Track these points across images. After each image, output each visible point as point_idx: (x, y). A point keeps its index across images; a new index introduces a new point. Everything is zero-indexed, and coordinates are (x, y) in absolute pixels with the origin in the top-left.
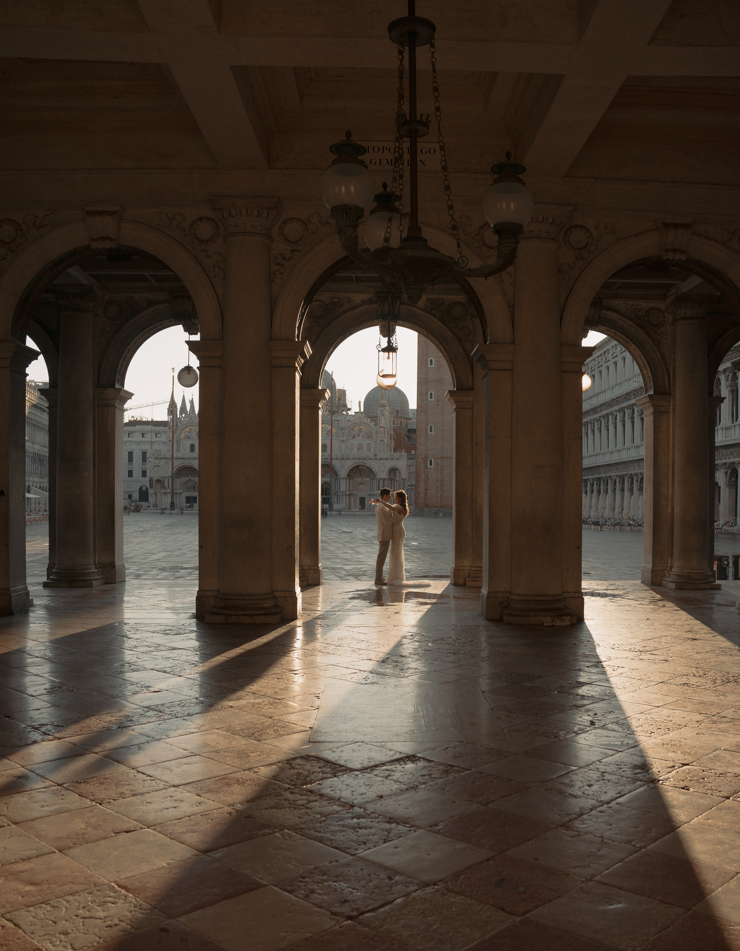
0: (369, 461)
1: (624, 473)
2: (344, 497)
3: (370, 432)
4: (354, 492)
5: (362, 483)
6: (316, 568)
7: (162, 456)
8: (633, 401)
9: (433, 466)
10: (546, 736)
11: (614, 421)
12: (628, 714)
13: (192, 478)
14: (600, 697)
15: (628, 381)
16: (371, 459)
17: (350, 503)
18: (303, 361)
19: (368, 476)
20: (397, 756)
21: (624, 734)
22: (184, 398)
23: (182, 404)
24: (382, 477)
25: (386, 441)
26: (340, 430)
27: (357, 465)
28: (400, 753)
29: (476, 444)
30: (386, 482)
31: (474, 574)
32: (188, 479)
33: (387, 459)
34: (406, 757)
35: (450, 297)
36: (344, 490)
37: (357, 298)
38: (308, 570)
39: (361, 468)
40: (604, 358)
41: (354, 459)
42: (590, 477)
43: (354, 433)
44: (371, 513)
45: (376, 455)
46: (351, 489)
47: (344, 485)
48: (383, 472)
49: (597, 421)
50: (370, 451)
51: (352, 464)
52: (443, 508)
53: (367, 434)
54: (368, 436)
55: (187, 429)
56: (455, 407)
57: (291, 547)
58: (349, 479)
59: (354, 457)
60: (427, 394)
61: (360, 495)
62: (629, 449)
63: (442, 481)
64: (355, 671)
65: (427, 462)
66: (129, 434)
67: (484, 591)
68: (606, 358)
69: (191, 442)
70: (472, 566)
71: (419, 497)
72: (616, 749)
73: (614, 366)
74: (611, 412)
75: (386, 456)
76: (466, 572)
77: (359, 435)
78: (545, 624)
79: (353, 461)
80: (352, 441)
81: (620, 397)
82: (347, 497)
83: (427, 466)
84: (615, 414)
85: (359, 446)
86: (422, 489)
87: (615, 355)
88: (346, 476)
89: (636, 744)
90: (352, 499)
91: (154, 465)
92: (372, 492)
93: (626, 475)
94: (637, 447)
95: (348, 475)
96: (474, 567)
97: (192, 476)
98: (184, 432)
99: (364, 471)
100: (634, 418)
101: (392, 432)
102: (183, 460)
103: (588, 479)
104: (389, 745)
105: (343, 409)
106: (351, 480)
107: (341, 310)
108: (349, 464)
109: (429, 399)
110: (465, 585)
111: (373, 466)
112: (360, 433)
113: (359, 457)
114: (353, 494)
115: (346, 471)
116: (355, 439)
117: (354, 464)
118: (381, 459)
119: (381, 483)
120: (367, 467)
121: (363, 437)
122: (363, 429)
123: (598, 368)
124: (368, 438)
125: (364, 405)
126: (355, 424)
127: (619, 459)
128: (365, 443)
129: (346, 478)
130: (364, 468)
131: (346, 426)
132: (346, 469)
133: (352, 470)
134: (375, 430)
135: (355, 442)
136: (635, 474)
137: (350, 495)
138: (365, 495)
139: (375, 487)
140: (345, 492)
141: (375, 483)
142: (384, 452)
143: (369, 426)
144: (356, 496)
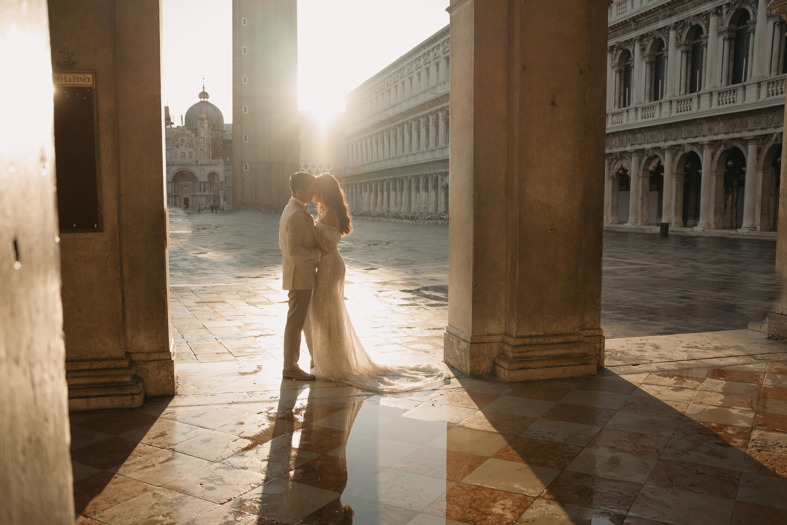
0: (191, 167)
1: (420, 173)
2: (171, 198)
3: (191, 142)
4: (179, 194)
5: (186, 186)
6: (162, 356)
8: (428, 111)
9: (248, 170)
11: (409, 129)
15: (423, 94)
16: (192, 165)
17: (176, 203)
19: (190, 180)
24: (202, 180)
25: (205, 150)
27: (180, 170)
30: (206, 185)
31: (519, 352)
33: (206, 165)
38: (145, 362)
39: (184, 173)
40: (399, 75)
41: (178, 165)
42: (386, 177)
43: (178, 143)
45: (197, 162)
46: (176, 191)
47: (171, 187)
48: (204, 176)
49: (393, 129)
50: (192, 158)
51: (176, 169)
52: (258, 205)
53: (189, 144)
54: (190, 145)
58: (175, 182)
59: (179, 164)
60: (242, 108)
61: (184, 196)
62: (424, 152)
63: (256, 183)
65: (243, 167)
68: (402, 74)
71: (237, 197)
73: (409, 81)
74: (406, 121)
75: (206, 163)
76: (495, 347)
77: (182, 145)
79: (178, 167)
80: (176, 150)
81: (415, 107)
82: (173, 198)
83: (243, 170)
84: (410, 122)
85: (182, 154)
86: (239, 191)
87: (410, 71)
88: (171, 180)
90: (178, 199)
92: (194, 194)
93: (422, 175)
94: (433, 151)
95: (173, 179)
99: (187, 175)
100: (429, 126)
101: (210, 142)
103: (385, 179)
105: (167, 122)
106: (176, 184)
108: (174, 170)
109: (244, 112)
111: (194, 171)
112: (183, 143)
113: (183, 164)
114: (178, 195)
115: (171, 176)
116: (178, 148)
117: (178, 170)
118: (202, 165)
119: (202, 185)
120: (190, 172)
121: (186, 146)
122: (185, 139)
123: (394, 83)
124: (190, 147)
125: (185, 119)
126: (178, 135)
127: (416, 162)
128: (187, 151)
129: (172, 182)
130: (187, 173)
131: (171, 137)
132: (171, 174)
133: (176, 175)
134: (196, 141)
135: (179, 151)
136: (431, 174)
137: (175, 196)
138: (188, 195)
139: (197, 189)
140: (171, 193)
141: (197, 185)
142: (204, 159)
143: (190, 136)
144: (181, 197)
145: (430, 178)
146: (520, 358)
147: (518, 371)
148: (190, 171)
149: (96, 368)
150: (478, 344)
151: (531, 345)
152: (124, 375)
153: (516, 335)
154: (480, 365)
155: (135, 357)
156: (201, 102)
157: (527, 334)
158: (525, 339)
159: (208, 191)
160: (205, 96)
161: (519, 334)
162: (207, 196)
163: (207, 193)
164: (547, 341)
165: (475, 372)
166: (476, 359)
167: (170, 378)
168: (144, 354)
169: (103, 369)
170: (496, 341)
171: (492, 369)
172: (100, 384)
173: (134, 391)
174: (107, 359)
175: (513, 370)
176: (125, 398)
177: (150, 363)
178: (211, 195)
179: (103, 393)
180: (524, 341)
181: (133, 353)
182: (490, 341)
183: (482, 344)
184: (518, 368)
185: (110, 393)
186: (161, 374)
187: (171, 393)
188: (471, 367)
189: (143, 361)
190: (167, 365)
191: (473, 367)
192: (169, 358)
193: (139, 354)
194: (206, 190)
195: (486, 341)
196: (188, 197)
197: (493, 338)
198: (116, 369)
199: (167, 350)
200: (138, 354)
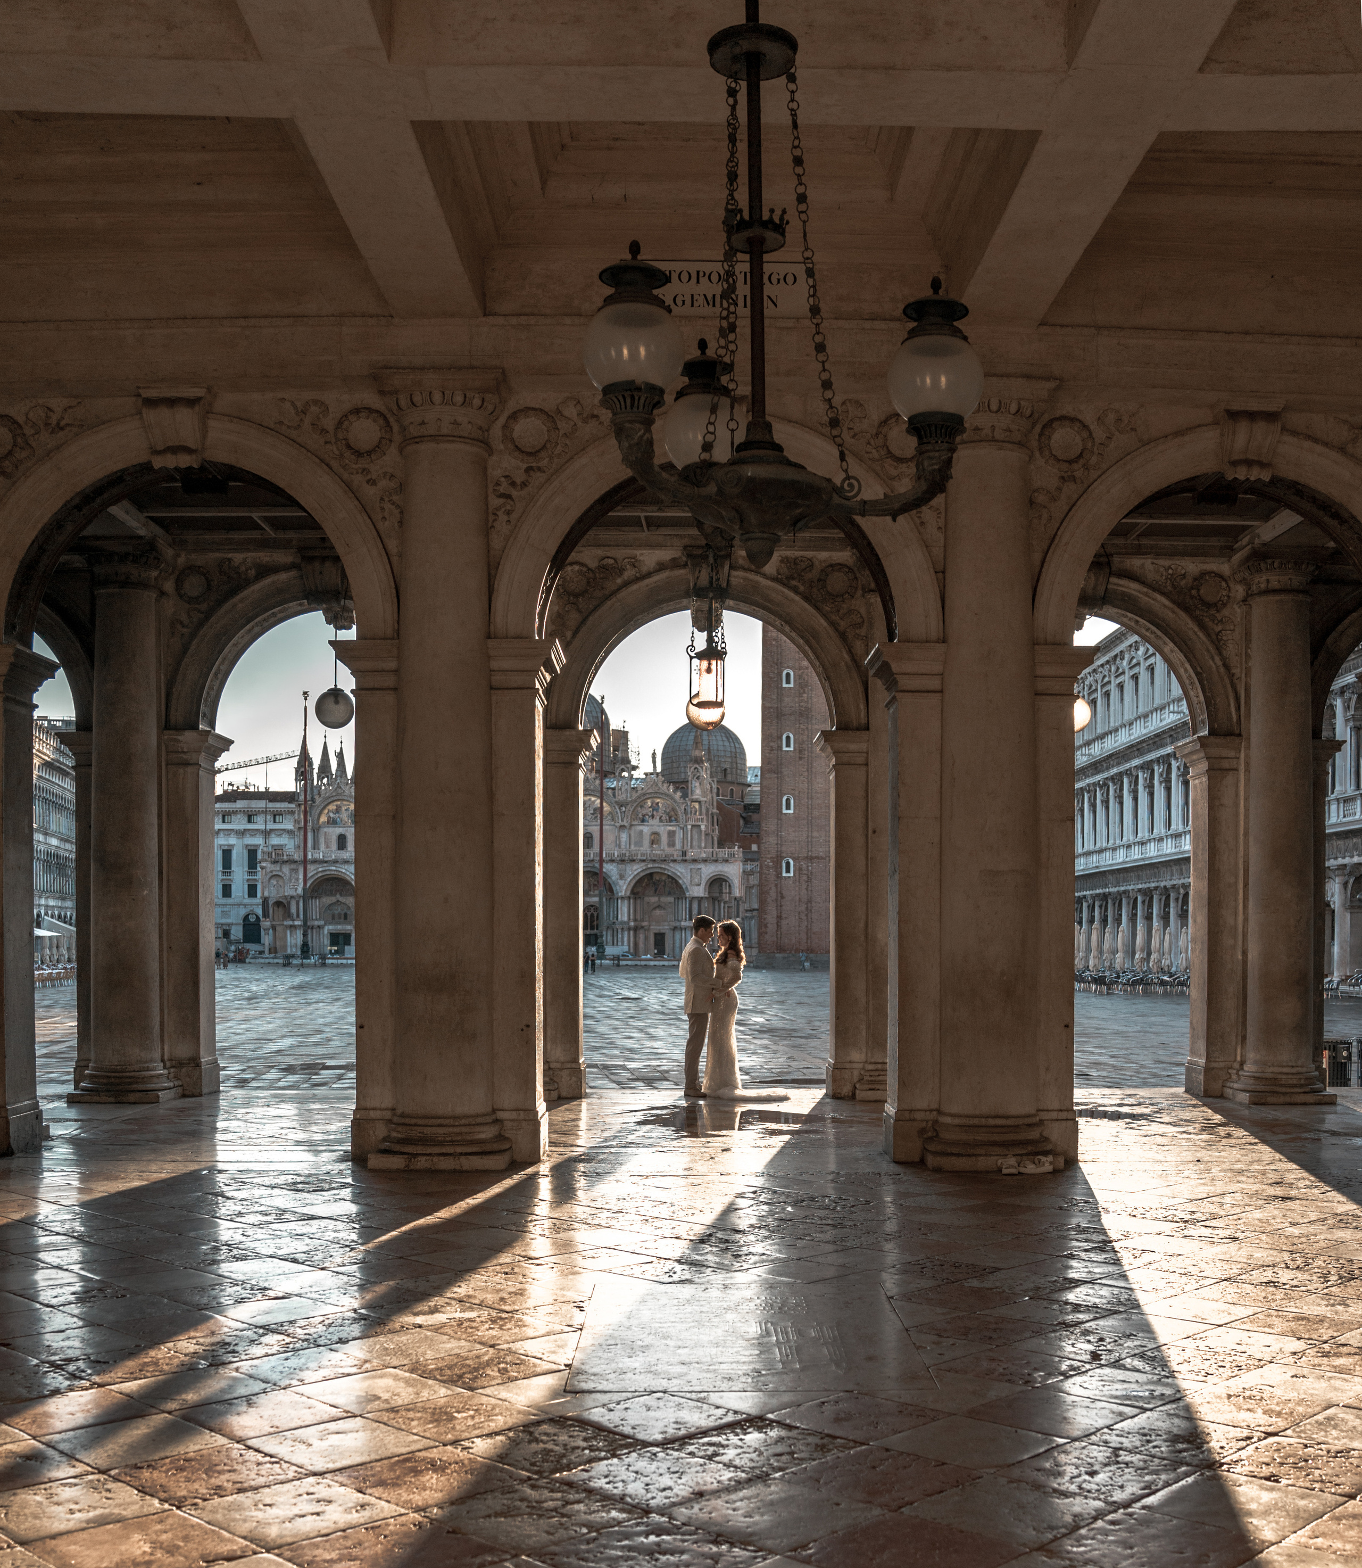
0: (672, 864)
1: (1152, 885)
2: (626, 933)
3: (673, 810)
4: (645, 924)
5: (659, 907)
6: (574, 1065)
7: (285, 858)
8: (1169, 749)
9: (791, 874)
10: (1009, 1381)
11: (1132, 786)
12: (1162, 1340)
13: (342, 899)
14: (1109, 1307)
15: (1157, 712)
16: (674, 861)
17: (636, 944)
18: (548, 677)
19: (669, 894)
20: (730, 1418)
21: (1156, 1378)
22: (325, 748)
23: (322, 760)
24: (696, 895)
25: (703, 827)
26: (617, 807)
27: (648, 872)
28: (736, 1412)
29: (874, 832)
31: (871, 1076)
32: (333, 899)
33: (705, 861)
34: (746, 1420)
35: (823, 555)
36: (626, 919)
37: (650, 558)
38: (561, 1070)
39: (657, 877)
40: (1113, 668)
41: (643, 861)
43: (644, 812)
45: (684, 853)
46: (638, 917)
47: (625, 910)
48: (699, 885)
49: (1101, 788)
50: (673, 845)
51: (639, 870)
52: (812, 951)
53: (668, 814)
54: (670, 818)
55: (332, 807)
56: (833, 761)
57: (528, 1026)
58: (635, 898)
59: (643, 858)
60: (780, 738)
61: (655, 928)
62: (1161, 840)
63: (809, 901)
64: (650, 1259)
65: (781, 867)
66: (224, 817)
67: (890, 1109)
68: (1118, 668)
69: (339, 831)
70: (865, 1062)
71: (766, 933)
72: (1141, 1404)
73: (1132, 683)
74: (1127, 770)
75: (704, 855)
76: (856, 1073)
77: (653, 816)
78: (1005, 1171)
79: (643, 866)
80: (641, 828)
81: (1143, 741)
82: (632, 933)
83: (781, 874)
84: (1134, 773)
85: (652, 838)
86: (771, 918)
87: (1134, 661)
88: (628, 893)
89: (1178, 1396)
90: (641, 936)
91: (271, 874)
92: (677, 924)
93: (1156, 888)
95: (633, 892)
96: (871, 1063)
97: (342, 895)
98: (326, 811)
99: (663, 884)
100: (1170, 782)
101: (715, 811)
102: (326, 865)
103: (1085, 897)
104: (714, 1398)
105: (623, 767)
106: (638, 901)
107: (619, 581)
108: (634, 871)
109: (785, 748)
110: (853, 1097)
111: (678, 874)
112: (655, 813)
113: (653, 858)
114: (642, 927)
115: (629, 884)
116: (645, 823)
117: (643, 870)
118: (695, 861)
119: (695, 906)
120: (669, 876)
121: (661, 820)
122: (660, 804)
123: (1103, 686)
124: (671, 821)
125: (663, 759)
126: (644, 793)
127: (1143, 859)
128: (663, 830)
129: (629, 898)
130: (663, 878)
131: (629, 799)
133: (639, 882)
134: (683, 807)
135: (646, 829)
136: (1174, 886)
137: (636, 929)
138: (665, 928)
139: (684, 914)
140: (628, 923)
141: (683, 906)
142: (700, 847)
143: (672, 798)
144: (649, 930)
145: (1173, 895)
146: (872, 1081)
148: (670, 873)
150: (840, 1070)
154: (842, 1088)
155: (553, 1065)
161: (873, 1061)
165: (837, 1093)
166: (837, 1081)
167: (579, 1084)
168: (559, 1063)
170: (857, 1068)
171: (853, 1092)
173: (551, 1088)
175: (864, 1090)
177: (563, 1071)
180: (877, 1067)
183: (843, 1070)
186: (571, 1081)
187: (579, 1096)
190: (577, 1073)
191: (835, 1089)
192: (579, 1068)
193: (555, 1063)
195: (847, 1067)
196: (662, 931)
197: (852, 1066)
199: (578, 1061)
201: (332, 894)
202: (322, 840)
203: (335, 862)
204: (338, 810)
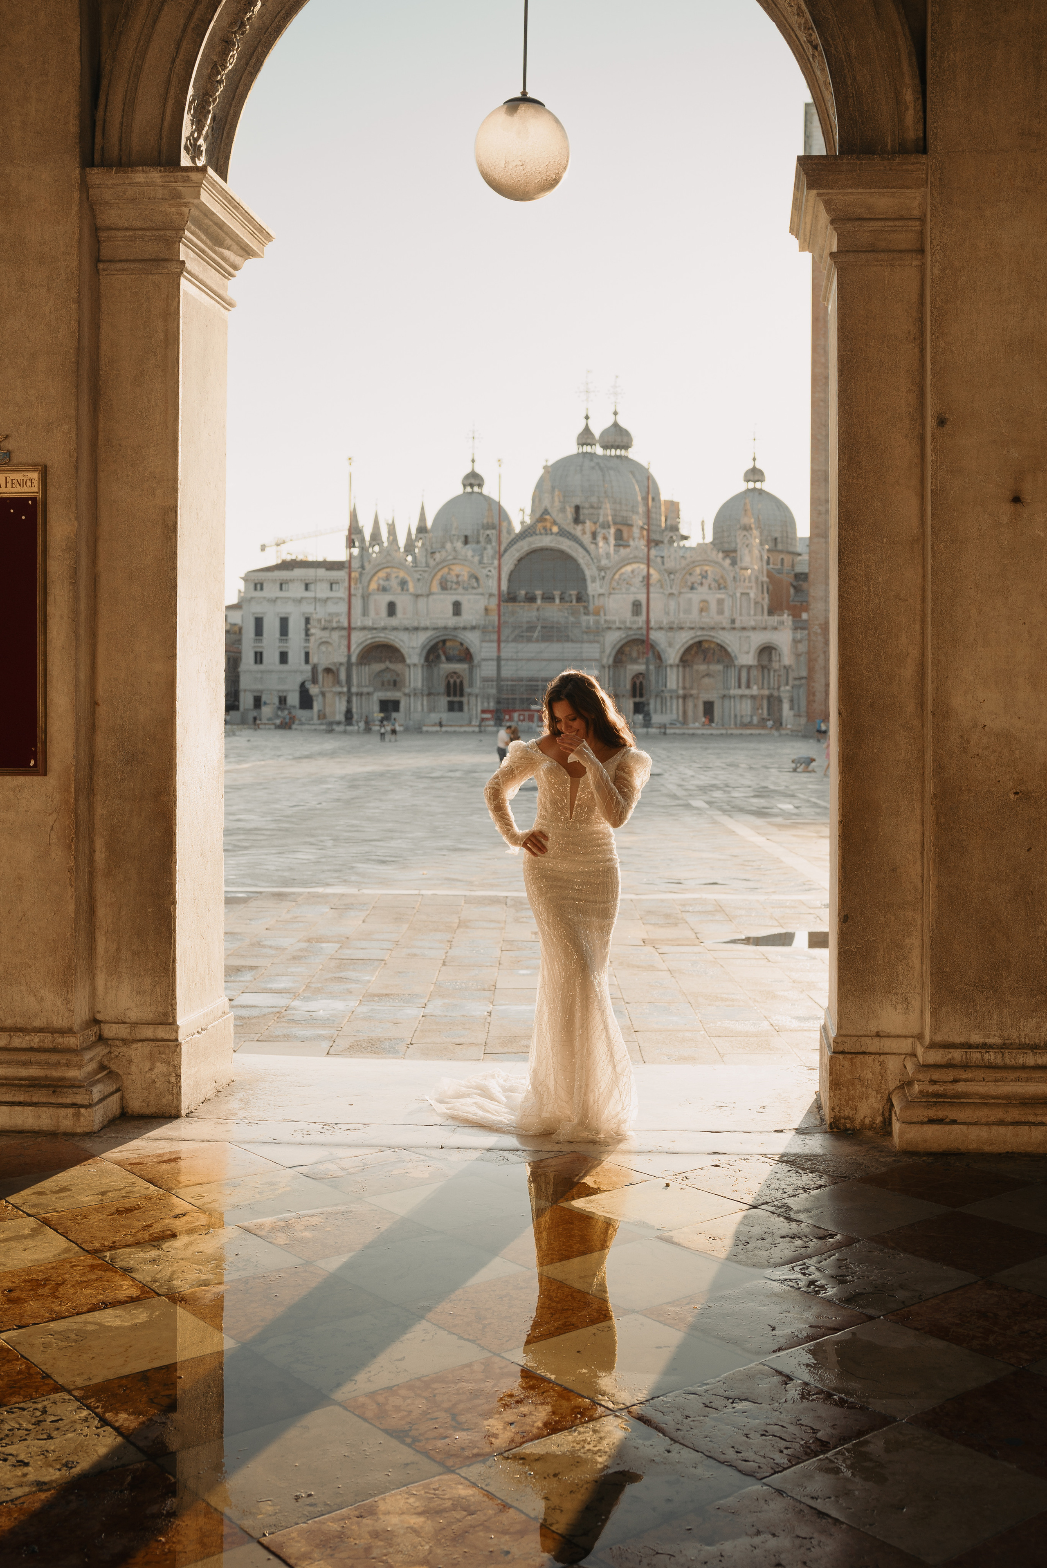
0: (721, 632)
2: (675, 701)
3: (722, 577)
4: (694, 692)
5: (708, 675)
6: (161, 1032)
7: (335, 625)
13: (392, 666)
16: (723, 629)
17: (685, 713)
19: (718, 662)
22: (376, 516)
23: (374, 528)
24: (745, 662)
25: (752, 595)
26: (666, 575)
27: (697, 640)
30: (754, 672)
31: (933, 1082)
32: (382, 666)
33: (754, 629)
36: (675, 687)
38: (127, 1042)
39: (705, 645)
41: (692, 629)
43: (693, 580)
44: (724, 732)
45: (733, 621)
46: (687, 685)
47: (674, 677)
48: (748, 653)
50: (723, 613)
51: (688, 638)
53: (717, 581)
54: (719, 585)
55: (382, 574)
58: (684, 667)
59: (693, 626)
61: (705, 696)
66: (281, 585)
69: (388, 598)
70: (920, 1037)
71: (814, 701)
75: (753, 623)
76: (893, 1064)
77: (702, 584)
79: (691, 634)
80: (690, 595)
82: (681, 701)
85: (701, 605)
86: (818, 686)
88: (677, 661)
90: (690, 704)
91: (320, 641)
92: (726, 692)
95: (682, 660)
96: (933, 1045)
97: (391, 662)
98: (375, 578)
99: (712, 651)
101: (765, 579)
102: (374, 631)
105: (671, 534)
106: (687, 669)
108: (684, 639)
111: (727, 642)
112: (704, 580)
113: (702, 626)
114: (691, 695)
115: (678, 652)
116: (694, 591)
117: (692, 638)
118: (744, 629)
119: (744, 673)
120: (718, 645)
121: (710, 588)
122: (709, 573)
124: (720, 589)
125: (714, 528)
126: (694, 562)
128: (713, 598)
129: (678, 666)
130: (713, 646)
131: (678, 567)
132: (677, 647)
133: (689, 650)
134: (732, 575)
135: (695, 597)
137: (685, 697)
138: (712, 696)
139: (733, 682)
140: (676, 691)
141: (733, 674)
142: (749, 615)
143: (721, 566)
144: (697, 698)
146: (937, 1095)
147: (926, 1127)
148: (719, 641)
149: (18, 1046)
150: (849, 1056)
151: (965, 1066)
152: (68, 1065)
153: (931, 1039)
154: (856, 1106)
155: (109, 1031)
156: (748, 490)
157: (958, 1040)
158: (950, 1050)
159: (755, 687)
160: (756, 478)
161: (938, 1038)
162: (753, 697)
163: (755, 690)
164: (1008, 1061)
165: (843, 1121)
166: (845, 1090)
167: (173, 1079)
168: (126, 1025)
169: (31, 1049)
170: (895, 1051)
171: (884, 1119)
172: (21, 1079)
173: (79, 1099)
174: (41, 1030)
175: (914, 1123)
176: (62, 1112)
177: (135, 1046)
178: (762, 697)
179: (22, 1099)
180: (950, 1056)
181: (105, 1022)
182: (881, 1051)
183: (860, 1056)
184: (926, 1120)
185: (35, 1100)
186: (156, 1070)
187: (173, 1112)
188: (833, 1109)
189: (123, 1040)
190: (167, 1051)
191: (837, 1109)
192: (172, 1038)
193: (117, 1026)
194: (751, 685)
195: (872, 1049)
196: (711, 699)
197: (889, 1045)
198: (54, 1050)
199: (171, 1020)
200: (114, 1025)
201: (381, 661)
202: (372, 607)
203: (384, 629)
204: (387, 578)
